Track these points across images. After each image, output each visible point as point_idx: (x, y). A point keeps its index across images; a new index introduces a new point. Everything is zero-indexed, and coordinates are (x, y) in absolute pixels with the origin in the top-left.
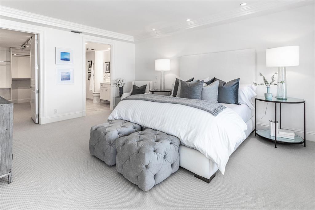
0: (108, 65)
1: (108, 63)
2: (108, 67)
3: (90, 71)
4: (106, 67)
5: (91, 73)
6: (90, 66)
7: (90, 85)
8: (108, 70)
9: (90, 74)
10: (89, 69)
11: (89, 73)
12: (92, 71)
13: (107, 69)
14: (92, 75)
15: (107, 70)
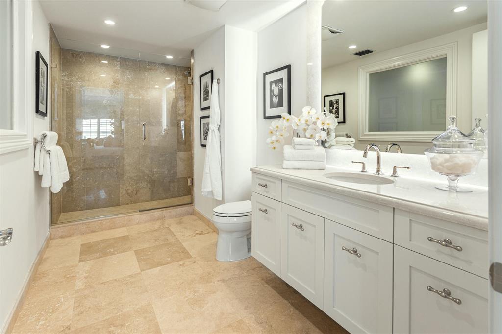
0: (281, 80)
1: (283, 74)
2: (281, 91)
3: (205, 113)
4: (271, 91)
5: (210, 120)
6: (207, 93)
7: (207, 170)
8: (280, 104)
9: (208, 124)
10: (204, 105)
11: (203, 121)
12: (214, 112)
13: (276, 100)
14: (213, 127)
15: (272, 106)
